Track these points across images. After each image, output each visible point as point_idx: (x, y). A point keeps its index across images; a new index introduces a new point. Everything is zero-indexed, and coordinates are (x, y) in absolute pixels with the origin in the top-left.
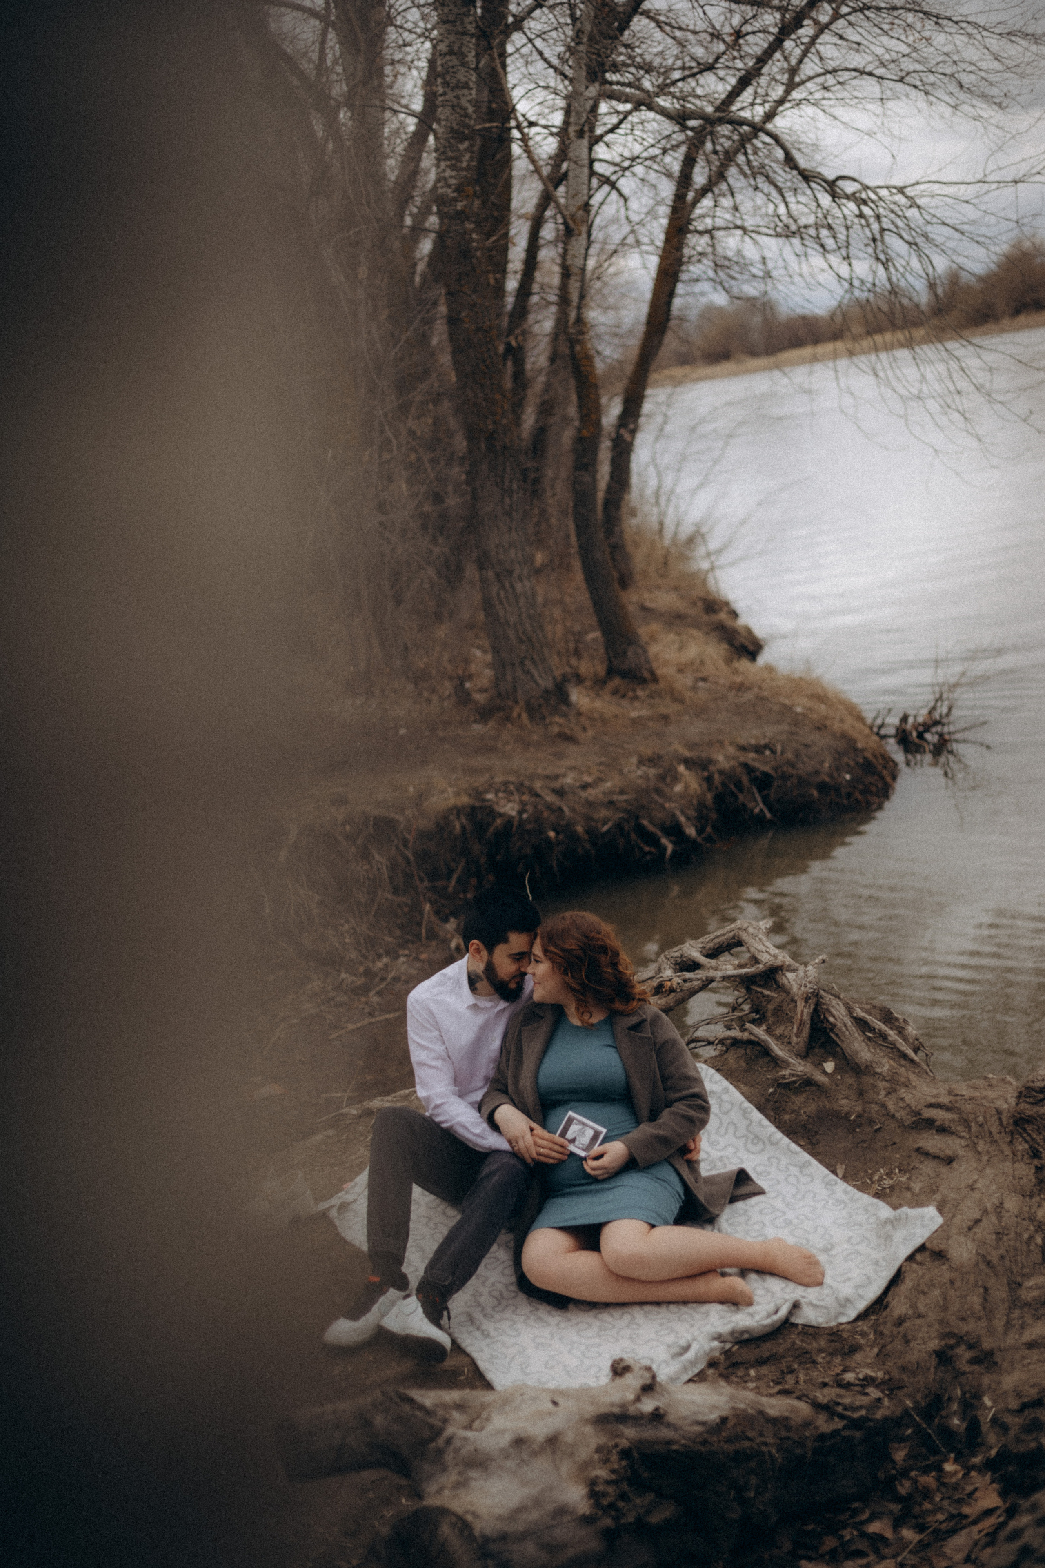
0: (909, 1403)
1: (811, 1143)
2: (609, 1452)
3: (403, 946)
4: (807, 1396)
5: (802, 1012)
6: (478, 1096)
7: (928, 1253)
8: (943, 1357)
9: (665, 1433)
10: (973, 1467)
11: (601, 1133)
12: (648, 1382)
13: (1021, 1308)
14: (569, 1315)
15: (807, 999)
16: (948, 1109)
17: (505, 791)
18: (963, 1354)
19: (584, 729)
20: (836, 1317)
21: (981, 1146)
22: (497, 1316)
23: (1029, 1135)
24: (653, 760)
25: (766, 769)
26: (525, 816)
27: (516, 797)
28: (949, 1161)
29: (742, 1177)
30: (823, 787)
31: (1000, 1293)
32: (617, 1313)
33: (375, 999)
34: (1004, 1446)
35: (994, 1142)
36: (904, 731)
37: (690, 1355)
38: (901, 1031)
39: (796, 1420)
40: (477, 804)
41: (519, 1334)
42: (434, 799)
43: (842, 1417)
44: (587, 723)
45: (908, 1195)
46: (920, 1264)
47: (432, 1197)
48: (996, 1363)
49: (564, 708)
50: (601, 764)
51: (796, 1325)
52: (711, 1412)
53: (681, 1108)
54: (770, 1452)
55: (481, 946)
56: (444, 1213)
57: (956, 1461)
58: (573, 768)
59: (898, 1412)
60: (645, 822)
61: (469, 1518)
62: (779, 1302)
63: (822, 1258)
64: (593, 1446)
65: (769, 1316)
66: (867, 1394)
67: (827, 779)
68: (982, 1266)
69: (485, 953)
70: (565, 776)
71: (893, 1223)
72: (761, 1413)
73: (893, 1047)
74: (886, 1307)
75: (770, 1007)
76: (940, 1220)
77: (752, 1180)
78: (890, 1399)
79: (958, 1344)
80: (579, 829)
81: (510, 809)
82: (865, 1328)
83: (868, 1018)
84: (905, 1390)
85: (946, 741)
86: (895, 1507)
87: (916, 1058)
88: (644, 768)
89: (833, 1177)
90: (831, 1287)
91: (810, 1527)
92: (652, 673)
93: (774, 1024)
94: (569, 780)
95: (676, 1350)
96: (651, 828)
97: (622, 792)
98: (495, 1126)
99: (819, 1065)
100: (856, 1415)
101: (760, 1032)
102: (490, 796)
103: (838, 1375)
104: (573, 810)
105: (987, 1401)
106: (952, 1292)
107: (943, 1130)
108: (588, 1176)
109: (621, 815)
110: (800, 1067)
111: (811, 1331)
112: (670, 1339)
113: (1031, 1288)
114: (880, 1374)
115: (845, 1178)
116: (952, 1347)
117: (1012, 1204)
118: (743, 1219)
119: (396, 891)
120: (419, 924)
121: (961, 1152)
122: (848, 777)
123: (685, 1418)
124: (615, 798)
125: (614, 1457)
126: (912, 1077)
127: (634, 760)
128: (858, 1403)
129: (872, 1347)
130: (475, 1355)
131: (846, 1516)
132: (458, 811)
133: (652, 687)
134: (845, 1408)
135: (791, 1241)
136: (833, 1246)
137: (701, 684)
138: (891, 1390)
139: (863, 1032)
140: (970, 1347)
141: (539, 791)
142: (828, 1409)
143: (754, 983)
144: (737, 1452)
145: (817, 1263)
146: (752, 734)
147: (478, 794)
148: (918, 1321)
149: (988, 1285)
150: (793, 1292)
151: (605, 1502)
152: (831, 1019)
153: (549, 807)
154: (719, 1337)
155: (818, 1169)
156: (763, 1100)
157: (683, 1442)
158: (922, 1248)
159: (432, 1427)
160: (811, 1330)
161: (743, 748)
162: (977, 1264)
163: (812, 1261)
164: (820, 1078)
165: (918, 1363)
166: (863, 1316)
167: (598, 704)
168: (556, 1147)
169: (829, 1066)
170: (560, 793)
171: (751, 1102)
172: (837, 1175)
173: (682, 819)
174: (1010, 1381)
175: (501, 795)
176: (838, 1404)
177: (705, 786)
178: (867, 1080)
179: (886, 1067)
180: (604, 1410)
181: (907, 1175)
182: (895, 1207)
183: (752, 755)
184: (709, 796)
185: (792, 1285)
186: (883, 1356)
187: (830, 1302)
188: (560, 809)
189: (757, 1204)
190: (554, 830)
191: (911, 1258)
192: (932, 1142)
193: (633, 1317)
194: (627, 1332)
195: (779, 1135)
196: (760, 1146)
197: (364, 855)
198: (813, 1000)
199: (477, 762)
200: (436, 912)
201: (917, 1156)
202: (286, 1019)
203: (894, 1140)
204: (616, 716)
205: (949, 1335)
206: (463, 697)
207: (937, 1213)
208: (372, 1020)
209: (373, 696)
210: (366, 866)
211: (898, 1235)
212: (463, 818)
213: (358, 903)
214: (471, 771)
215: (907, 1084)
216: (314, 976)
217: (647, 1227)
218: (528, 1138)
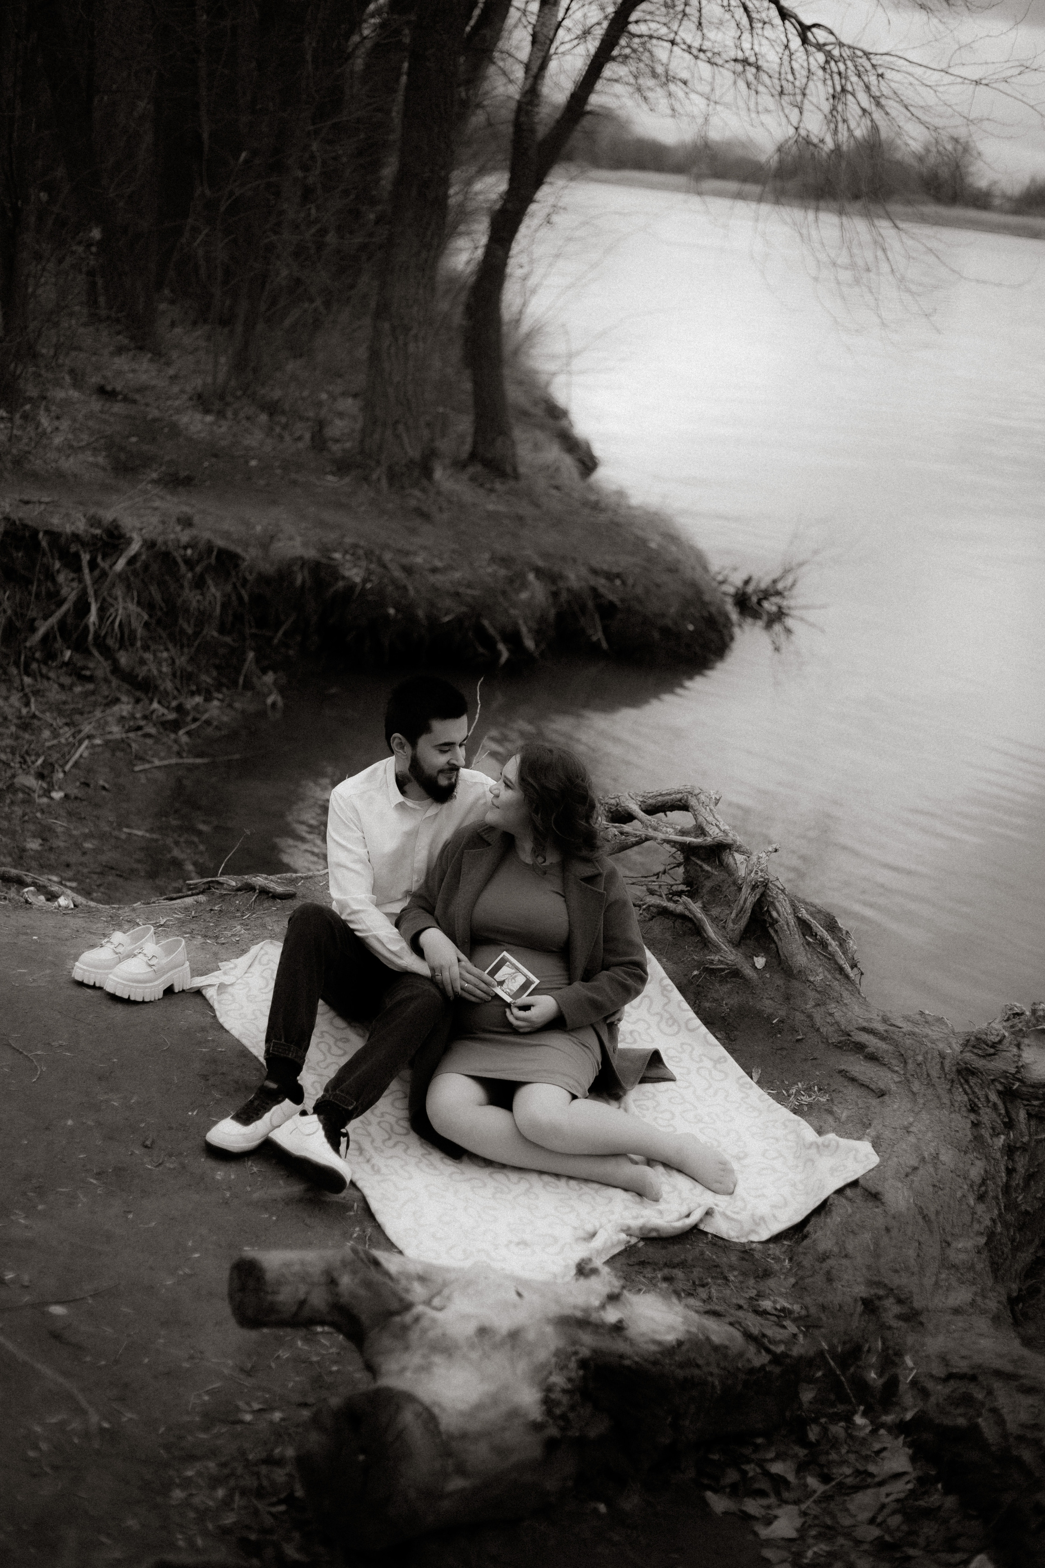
0: (825, 1346)
1: (728, 1038)
2: (568, 1358)
3: (219, 687)
4: (740, 1323)
5: (746, 899)
6: (397, 908)
7: (861, 1192)
8: (870, 1306)
9: (620, 1346)
10: (883, 1425)
11: (532, 983)
12: (617, 1291)
13: (948, 1268)
14: (462, 1166)
15: (754, 888)
16: (883, 1039)
17: (353, 555)
18: (891, 1309)
19: (441, 509)
20: (748, 1234)
22: (387, 1152)
23: (971, 1087)
24: (505, 561)
25: (612, 597)
26: (369, 586)
27: (364, 563)
28: (882, 1094)
29: (655, 1058)
30: (665, 631)
31: (933, 1250)
32: (514, 1177)
33: (184, 739)
34: (922, 1411)
35: (931, 1085)
36: (744, 594)
37: (596, 1242)
38: (842, 943)
40: (324, 561)
41: (410, 1178)
42: (280, 544)
43: (768, 1351)
44: (445, 505)
45: (833, 1121)
46: (850, 1200)
48: (922, 1324)
49: (425, 482)
50: (454, 551)
51: (706, 1233)
52: (668, 1333)
53: (618, 973)
54: (713, 1383)
55: (404, 740)
56: (331, 1023)
57: (865, 1414)
58: (425, 548)
59: (811, 1353)
60: (486, 623)
61: (435, 1409)
62: (693, 1206)
63: (735, 1166)
64: (552, 1348)
65: (680, 1219)
66: (784, 1327)
67: (669, 623)
68: (919, 1219)
69: (408, 749)
70: (415, 554)
71: (820, 1148)
73: (832, 958)
74: (805, 1237)
75: (708, 884)
76: (874, 1160)
77: (663, 1064)
78: (805, 1336)
79: (887, 1296)
80: (421, 613)
81: (354, 574)
82: (777, 1253)
83: (814, 922)
84: (823, 1330)
85: (783, 614)
86: (802, 1452)
87: (851, 975)
88: (495, 567)
89: (748, 1079)
90: (743, 1200)
91: (716, 1457)
92: (515, 469)
93: (709, 903)
94: (419, 560)
95: (581, 1234)
96: (491, 631)
97: (469, 586)
98: (417, 949)
99: (750, 957)
100: (777, 1350)
101: (696, 908)
102: (337, 556)
103: (751, 1298)
104: (417, 591)
105: (909, 1361)
106: (885, 1240)
107: (873, 1058)
108: (510, 1025)
109: (464, 609)
110: (731, 956)
111: (719, 1243)
112: (574, 1221)
113: (959, 1250)
114: (796, 1308)
115: (760, 1084)
117: (947, 1156)
118: (650, 1104)
119: (222, 630)
120: (238, 671)
121: (893, 1087)
122: (691, 627)
123: (643, 1335)
124: (461, 590)
125: (573, 1365)
126: (845, 994)
127: (487, 556)
128: (778, 1337)
129: (786, 1275)
130: (367, 1192)
131: (747, 1451)
132: (303, 562)
133: (512, 483)
135: (703, 1139)
136: (746, 1156)
137: (554, 492)
138: (807, 1327)
139: (804, 936)
140: (900, 1301)
141: (389, 565)
142: (756, 1340)
143: (694, 854)
144: (685, 1379)
145: (732, 1171)
146: (605, 560)
147: (326, 550)
148: (844, 1261)
149: (923, 1240)
150: (708, 1199)
151: (558, 1412)
152: (774, 914)
153: (394, 581)
154: (628, 1231)
155: (732, 1065)
156: (682, 980)
157: (636, 1359)
158: (854, 1184)
159: (400, 1298)
160: (721, 1242)
161: (595, 572)
162: (913, 1216)
163: (725, 1168)
164: (748, 971)
165: (840, 1306)
166: (776, 1239)
167: (457, 487)
168: (483, 985)
169: (760, 962)
170: (408, 570)
171: (672, 979)
172: (752, 1078)
173: (524, 630)
174: (935, 1344)
175: (348, 557)
176: (764, 1335)
177: (550, 601)
178: (796, 984)
179: (821, 977)
180: (568, 1312)
181: (827, 1097)
182: (820, 1132)
183: (603, 581)
184: (553, 612)
185: (700, 1188)
186: (799, 1289)
187: (744, 1216)
188: (405, 588)
189: (667, 1090)
190: (394, 607)
191: (840, 1192)
192: (859, 1068)
193: (531, 1186)
195: (698, 1022)
196: (675, 1028)
197: (199, 584)
198: (759, 891)
199: (328, 516)
200: (257, 661)
201: (839, 1079)
202: (90, 737)
203: (815, 1055)
204: (474, 505)
205: (879, 1284)
206: (319, 443)
207: (872, 1151)
208: (180, 761)
209: (224, 417)
210: (199, 597)
211: (825, 1163)
212: (306, 572)
213: (182, 631)
214: (322, 524)
215: (839, 1001)
216: (124, 699)
217: (569, 1097)
218: (456, 970)
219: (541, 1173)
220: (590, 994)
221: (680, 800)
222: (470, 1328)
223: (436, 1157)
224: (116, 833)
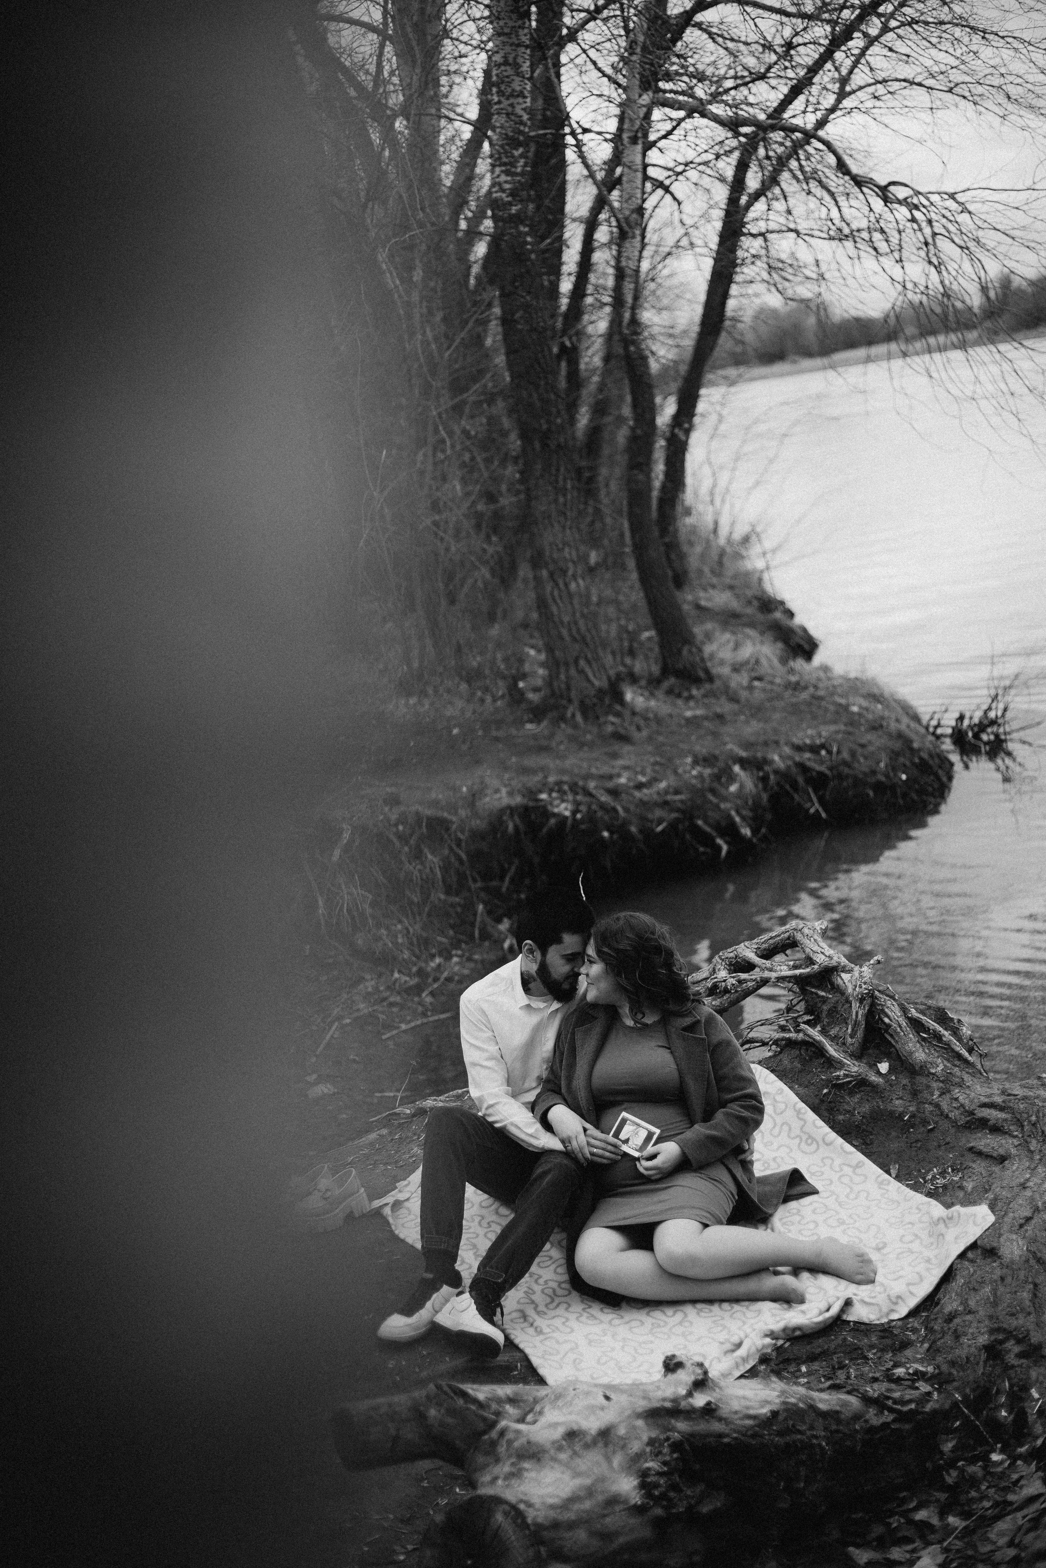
0: (959, 1398)
1: (865, 1143)
2: (661, 1445)
3: (456, 945)
4: (857, 1390)
5: (857, 1013)
6: (531, 1096)
7: (979, 1251)
8: (993, 1351)
9: (717, 1427)
10: (1019, 1457)
11: (654, 1133)
12: (700, 1377)
14: (622, 1313)
15: (861, 1000)
16: (1002, 1109)
17: (559, 791)
18: (1012, 1350)
19: (639, 729)
20: (888, 1314)
21: (1034, 1145)
22: (552, 1313)
24: (707, 760)
25: (823, 768)
26: (579, 816)
27: (570, 797)
28: (1002, 1160)
29: (796, 1177)
30: (879, 787)
32: (669, 1311)
33: (429, 1000)
36: (960, 731)
37: (742, 1352)
38: (954, 1031)
39: (847, 1414)
40: (531, 804)
41: (572, 1331)
42: (487, 799)
43: (891, 1410)
44: (642, 723)
45: (961, 1194)
46: (972, 1261)
47: (486, 1196)
48: (1043, 1357)
49: (618, 707)
50: (656, 763)
51: (849, 1322)
52: (762, 1407)
53: (735, 1108)
54: (820, 1445)
55: (534, 946)
57: (1002, 1450)
58: (626, 768)
59: (948, 1405)
60: (700, 822)
61: (522, 1506)
62: (831, 1300)
63: (874, 1256)
64: (645, 1438)
65: (821, 1314)
66: (917, 1388)
67: (883, 779)
68: (1032, 1262)
69: (538, 953)
70: (619, 775)
71: (946, 1221)
72: (812, 1408)
73: (948, 1047)
74: (937, 1304)
75: (825, 1008)
76: (991, 1218)
77: (805, 1180)
78: (940, 1393)
79: (1006, 1339)
80: (633, 829)
81: (563, 809)
82: (916, 1325)
83: (923, 1018)
84: (955, 1384)
85: (1002, 741)
86: (942, 1496)
87: (970, 1058)
88: (699, 768)
89: (886, 1176)
90: (882, 1285)
91: (861, 1516)
92: (707, 671)
93: (829, 1025)
94: (623, 780)
95: (728, 1346)
96: (708, 829)
97: (677, 792)
98: (548, 1126)
99: (873, 1066)
100: (905, 1409)
101: (814, 1033)
102: (544, 796)
103: (888, 1370)
104: (627, 810)
105: (1034, 1393)
106: (1001, 1289)
107: (996, 1129)
108: (642, 1176)
109: (674, 815)
110: (854, 1068)
111: (862, 1328)
112: (722, 1337)
114: (930, 1369)
115: (898, 1178)
116: (1001, 1342)
118: (796, 1219)
119: (448, 891)
120: (473, 925)
121: (1013, 1151)
122: (904, 777)
123: (736, 1412)
124: (669, 797)
125: (666, 1450)
126: (966, 1077)
127: (689, 760)
128: (907, 1397)
129: (922, 1342)
130: (528, 1351)
131: (894, 1504)
132: (511, 811)
133: (707, 686)
134: (895, 1402)
135: (844, 1240)
136: (885, 1245)
137: (756, 683)
138: (941, 1384)
139: (918, 1033)
140: (1019, 1341)
141: (594, 792)
142: (879, 1403)
143: (808, 984)
144: (787, 1445)
145: (869, 1262)
146: (807, 735)
147: (531, 794)
148: (969, 1317)
149: (1037, 1281)
150: (845, 1290)
151: (656, 1493)
152: (886, 1020)
153: (603, 806)
154: (772, 1335)
155: (871, 1168)
156: (817, 1101)
157: (735, 1435)
158: (973, 1246)
159: (485, 1419)
160: (863, 1327)
161: (799, 748)
162: (1027, 1261)
163: (863, 1259)
164: (873, 1078)
165: (967, 1358)
166: (914, 1313)
167: (653, 703)
168: (611, 1148)
169: (884, 1067)
170: (614, 792)
171: (805, 1102)
172: (890, 1175)
173: (737, 819)
175: (554, 795)
176: (888, 1398)
177: (760, 786)
178: (922, 1080)
179: (941, 1067)
180: (657, 1405)
181: (960, 1175)
182: (948, 1206)
183: (807, 755)
184: (765, 797)
185: (844, 1283)
186: (933, 1352)
187: (881, 1299)
188: (614, 810)
189: (811, 1204)
190: (608, 830)
191: (962, 1256)
192: (985, 1142)
193: (686, 1315)
194: (679, 1330)
195: (833, 1135)
196: (814, 1146)
197: (418, 855)
198: (868, 1001)
199: (531, 761)
200: (489, 912)
201: (970, 1156)
202: (339, 1018)
203: (948, 1139)
204: (671, 716)
205: (998, 1330)
206: (516, 697)
207: (989, 1212)
208: (425, 1020)
209: (426, 695)
210: (419, 867)
211: (951, 1233)
212: (516, 818)
213: (411, 903)
214: (526, 771)
215: (961, 1085)
216: (368, 977)
217: (700, 1226)
218: (582, 1138)
219: (694, 1302)
220: (708, 1132)
221: (789, 938)
222: (558, 1433)
223: (596, 1309)
224: (368, 1100)
